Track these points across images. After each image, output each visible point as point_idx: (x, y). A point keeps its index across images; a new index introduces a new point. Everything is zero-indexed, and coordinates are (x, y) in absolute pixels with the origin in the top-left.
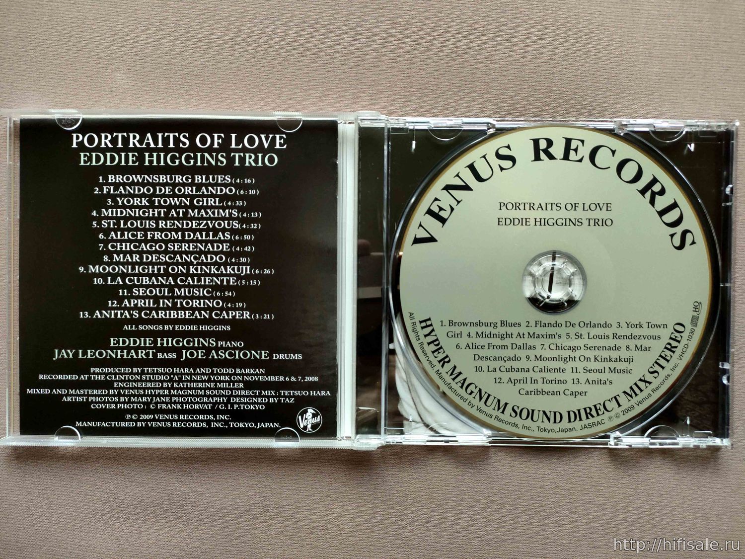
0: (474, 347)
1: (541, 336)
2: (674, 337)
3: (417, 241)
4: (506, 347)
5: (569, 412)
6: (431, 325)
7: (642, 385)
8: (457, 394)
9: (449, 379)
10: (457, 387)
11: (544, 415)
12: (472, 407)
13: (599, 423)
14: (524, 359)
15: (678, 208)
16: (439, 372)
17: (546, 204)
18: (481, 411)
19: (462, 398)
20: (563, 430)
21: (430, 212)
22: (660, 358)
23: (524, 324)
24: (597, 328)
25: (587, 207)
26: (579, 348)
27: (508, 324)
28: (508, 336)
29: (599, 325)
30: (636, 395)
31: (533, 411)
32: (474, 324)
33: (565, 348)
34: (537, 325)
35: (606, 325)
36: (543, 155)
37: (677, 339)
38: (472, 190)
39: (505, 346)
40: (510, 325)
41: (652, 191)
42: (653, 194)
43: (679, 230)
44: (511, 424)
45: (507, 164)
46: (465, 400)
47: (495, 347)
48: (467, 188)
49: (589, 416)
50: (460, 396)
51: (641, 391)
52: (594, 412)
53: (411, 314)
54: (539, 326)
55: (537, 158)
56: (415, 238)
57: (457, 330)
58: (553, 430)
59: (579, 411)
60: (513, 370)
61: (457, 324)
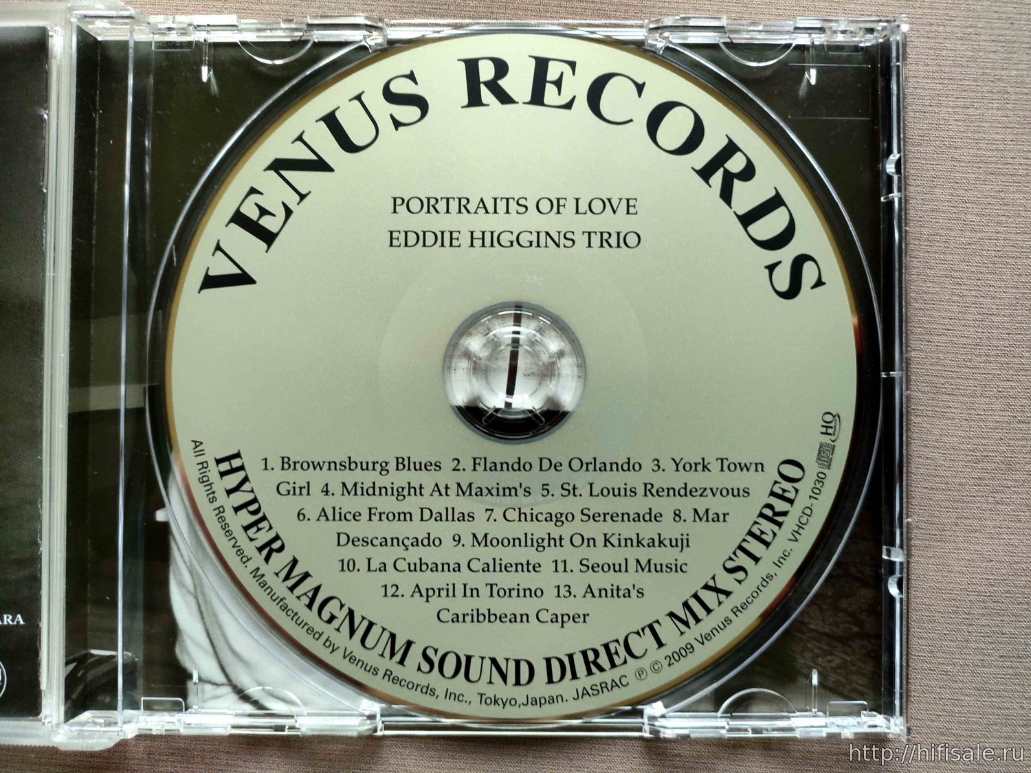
0: (337, 517)
1: (485, 492)
2: (780, 492)
3: (210, 282)
4: (408, 516)
5: (548, 661)
6: (242, 468)
7: (709, 598)
8: (299, 622)
9: (281, 589)
10: (299, 606)
11: (493, 668)
12: (333, 650)
13: (615, 684)
14: (448, 542)
15: (783, 209)
16: (259, 573)
17: (495, 199)
18: (352, 659)
19: (310, 630)
20: (535, 702)
21: (239, 219)
22: (749, 538)
23: (448, 465)
24: (608, 473)
25: (583, 207)
26: (570, 517)
27: (412, 465)
28: (412, 491)
29: (614, 467)
30: (697, 620)
31: (469, 658)
32: (338, 466)
33: (540, 517)
34: (477, 467)
35: (630, 466)
36: (486, 95)
37: (786, 495)
38: (331, 170)
39: (405, 514)
40: (418, 467)
41: (726, 171)
42: (728, 179)
43: (786, 255)
44: (419, 689)
45: (408, 113)
46: (317, 636)
47: (384, 517)
48: (320, 165)
49: (594, 669)
50: (306, 627)
51: (709, 611)
52: (603, 660)
53: (197, 444)
54: (480, 468)
55: (474, 100)
56: (207, 275)
57: (299, 477)
58: (513, 702)
59: (571, 657)
60: (424, 567)
61: (298, 466)
